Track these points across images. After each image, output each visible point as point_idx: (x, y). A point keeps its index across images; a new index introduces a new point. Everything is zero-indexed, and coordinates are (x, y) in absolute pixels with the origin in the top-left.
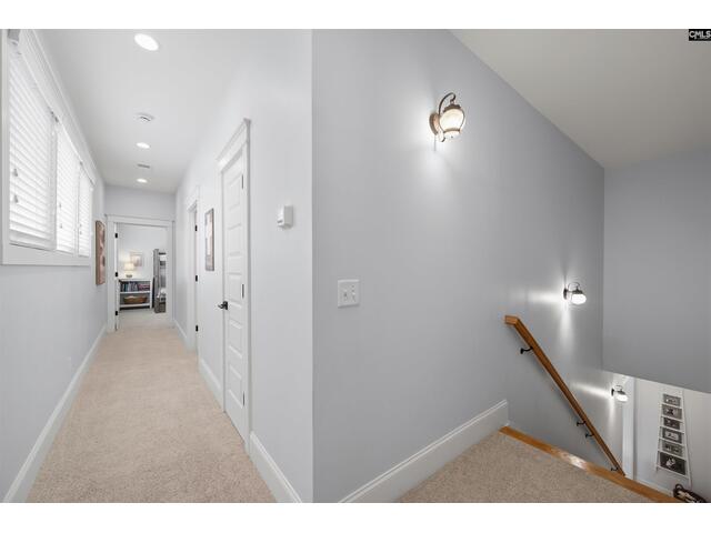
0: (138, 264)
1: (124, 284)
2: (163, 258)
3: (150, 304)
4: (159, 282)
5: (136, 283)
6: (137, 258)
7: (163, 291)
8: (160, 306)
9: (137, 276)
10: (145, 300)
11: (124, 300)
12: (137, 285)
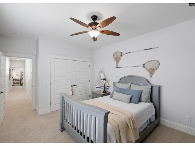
0: (17, 75)
1: (14, 80)
2: (22, 73)
3: (20, 84)
4: (22, 79)
5: (16, 79)
6: (16, 73)
7: (22, 81)
8: (22, 85)
9: (16, 78)
10: (18, 83)
11: (13, 83)
12: (17, 80)
